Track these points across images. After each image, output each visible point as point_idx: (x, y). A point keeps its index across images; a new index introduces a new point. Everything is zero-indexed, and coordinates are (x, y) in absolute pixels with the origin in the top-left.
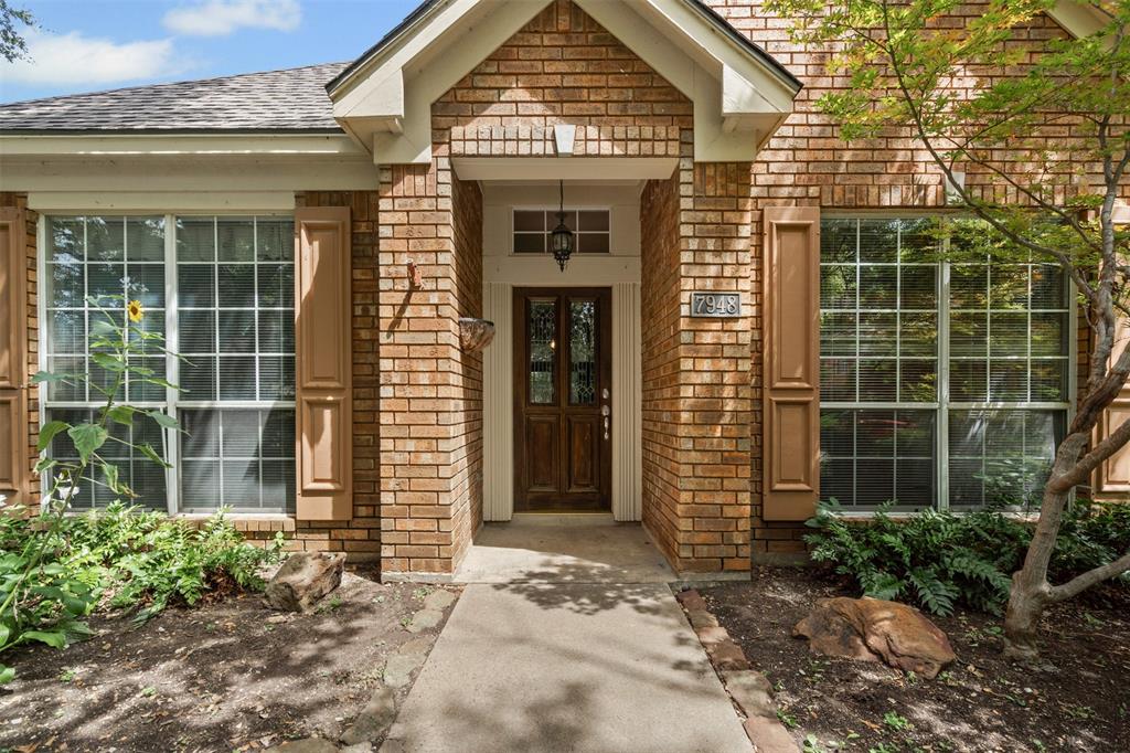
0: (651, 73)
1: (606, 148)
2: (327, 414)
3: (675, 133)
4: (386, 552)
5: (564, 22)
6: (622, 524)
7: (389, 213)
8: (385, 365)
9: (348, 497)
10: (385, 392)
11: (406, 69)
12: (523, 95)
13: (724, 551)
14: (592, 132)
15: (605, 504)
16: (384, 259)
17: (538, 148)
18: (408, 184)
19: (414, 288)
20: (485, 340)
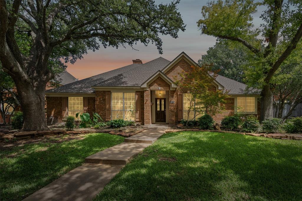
0: (167, 83)
1: (163, 89)
2: (138, 111)
3: (169, 88)
4: (145, 123)
5: (160, 79)
6: (167, 124)
7: (145, 94)
8: (145, 107)
9: (140, 119)
10: (145, 109)
11: (147, 84)
12: (156, 84)
13: (173, 123)
14: (162, 88)
15: (165, 122)
16: (145, 98)
17: (157, 89)
18: (146, 92)
19: (147, 100)
20: (153, 105)
